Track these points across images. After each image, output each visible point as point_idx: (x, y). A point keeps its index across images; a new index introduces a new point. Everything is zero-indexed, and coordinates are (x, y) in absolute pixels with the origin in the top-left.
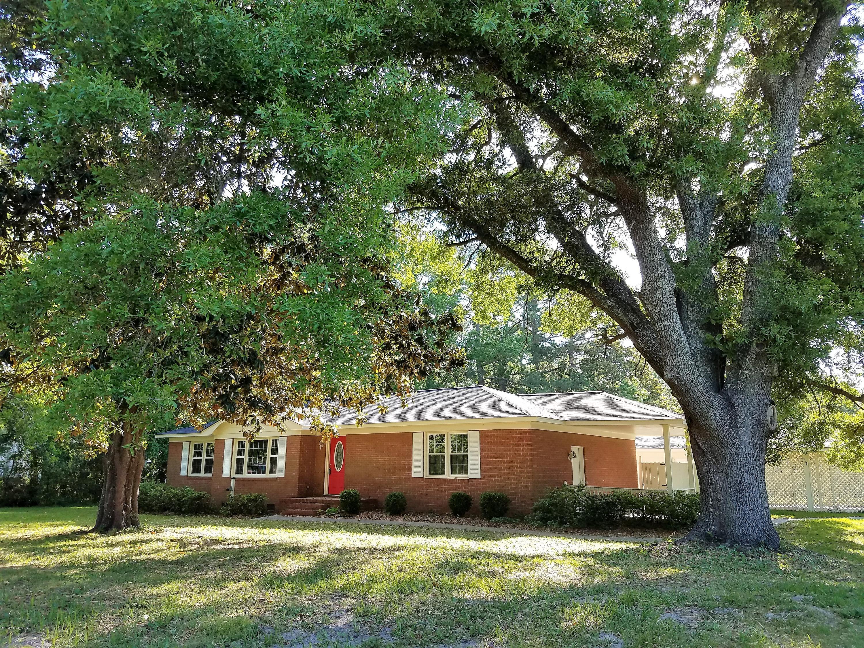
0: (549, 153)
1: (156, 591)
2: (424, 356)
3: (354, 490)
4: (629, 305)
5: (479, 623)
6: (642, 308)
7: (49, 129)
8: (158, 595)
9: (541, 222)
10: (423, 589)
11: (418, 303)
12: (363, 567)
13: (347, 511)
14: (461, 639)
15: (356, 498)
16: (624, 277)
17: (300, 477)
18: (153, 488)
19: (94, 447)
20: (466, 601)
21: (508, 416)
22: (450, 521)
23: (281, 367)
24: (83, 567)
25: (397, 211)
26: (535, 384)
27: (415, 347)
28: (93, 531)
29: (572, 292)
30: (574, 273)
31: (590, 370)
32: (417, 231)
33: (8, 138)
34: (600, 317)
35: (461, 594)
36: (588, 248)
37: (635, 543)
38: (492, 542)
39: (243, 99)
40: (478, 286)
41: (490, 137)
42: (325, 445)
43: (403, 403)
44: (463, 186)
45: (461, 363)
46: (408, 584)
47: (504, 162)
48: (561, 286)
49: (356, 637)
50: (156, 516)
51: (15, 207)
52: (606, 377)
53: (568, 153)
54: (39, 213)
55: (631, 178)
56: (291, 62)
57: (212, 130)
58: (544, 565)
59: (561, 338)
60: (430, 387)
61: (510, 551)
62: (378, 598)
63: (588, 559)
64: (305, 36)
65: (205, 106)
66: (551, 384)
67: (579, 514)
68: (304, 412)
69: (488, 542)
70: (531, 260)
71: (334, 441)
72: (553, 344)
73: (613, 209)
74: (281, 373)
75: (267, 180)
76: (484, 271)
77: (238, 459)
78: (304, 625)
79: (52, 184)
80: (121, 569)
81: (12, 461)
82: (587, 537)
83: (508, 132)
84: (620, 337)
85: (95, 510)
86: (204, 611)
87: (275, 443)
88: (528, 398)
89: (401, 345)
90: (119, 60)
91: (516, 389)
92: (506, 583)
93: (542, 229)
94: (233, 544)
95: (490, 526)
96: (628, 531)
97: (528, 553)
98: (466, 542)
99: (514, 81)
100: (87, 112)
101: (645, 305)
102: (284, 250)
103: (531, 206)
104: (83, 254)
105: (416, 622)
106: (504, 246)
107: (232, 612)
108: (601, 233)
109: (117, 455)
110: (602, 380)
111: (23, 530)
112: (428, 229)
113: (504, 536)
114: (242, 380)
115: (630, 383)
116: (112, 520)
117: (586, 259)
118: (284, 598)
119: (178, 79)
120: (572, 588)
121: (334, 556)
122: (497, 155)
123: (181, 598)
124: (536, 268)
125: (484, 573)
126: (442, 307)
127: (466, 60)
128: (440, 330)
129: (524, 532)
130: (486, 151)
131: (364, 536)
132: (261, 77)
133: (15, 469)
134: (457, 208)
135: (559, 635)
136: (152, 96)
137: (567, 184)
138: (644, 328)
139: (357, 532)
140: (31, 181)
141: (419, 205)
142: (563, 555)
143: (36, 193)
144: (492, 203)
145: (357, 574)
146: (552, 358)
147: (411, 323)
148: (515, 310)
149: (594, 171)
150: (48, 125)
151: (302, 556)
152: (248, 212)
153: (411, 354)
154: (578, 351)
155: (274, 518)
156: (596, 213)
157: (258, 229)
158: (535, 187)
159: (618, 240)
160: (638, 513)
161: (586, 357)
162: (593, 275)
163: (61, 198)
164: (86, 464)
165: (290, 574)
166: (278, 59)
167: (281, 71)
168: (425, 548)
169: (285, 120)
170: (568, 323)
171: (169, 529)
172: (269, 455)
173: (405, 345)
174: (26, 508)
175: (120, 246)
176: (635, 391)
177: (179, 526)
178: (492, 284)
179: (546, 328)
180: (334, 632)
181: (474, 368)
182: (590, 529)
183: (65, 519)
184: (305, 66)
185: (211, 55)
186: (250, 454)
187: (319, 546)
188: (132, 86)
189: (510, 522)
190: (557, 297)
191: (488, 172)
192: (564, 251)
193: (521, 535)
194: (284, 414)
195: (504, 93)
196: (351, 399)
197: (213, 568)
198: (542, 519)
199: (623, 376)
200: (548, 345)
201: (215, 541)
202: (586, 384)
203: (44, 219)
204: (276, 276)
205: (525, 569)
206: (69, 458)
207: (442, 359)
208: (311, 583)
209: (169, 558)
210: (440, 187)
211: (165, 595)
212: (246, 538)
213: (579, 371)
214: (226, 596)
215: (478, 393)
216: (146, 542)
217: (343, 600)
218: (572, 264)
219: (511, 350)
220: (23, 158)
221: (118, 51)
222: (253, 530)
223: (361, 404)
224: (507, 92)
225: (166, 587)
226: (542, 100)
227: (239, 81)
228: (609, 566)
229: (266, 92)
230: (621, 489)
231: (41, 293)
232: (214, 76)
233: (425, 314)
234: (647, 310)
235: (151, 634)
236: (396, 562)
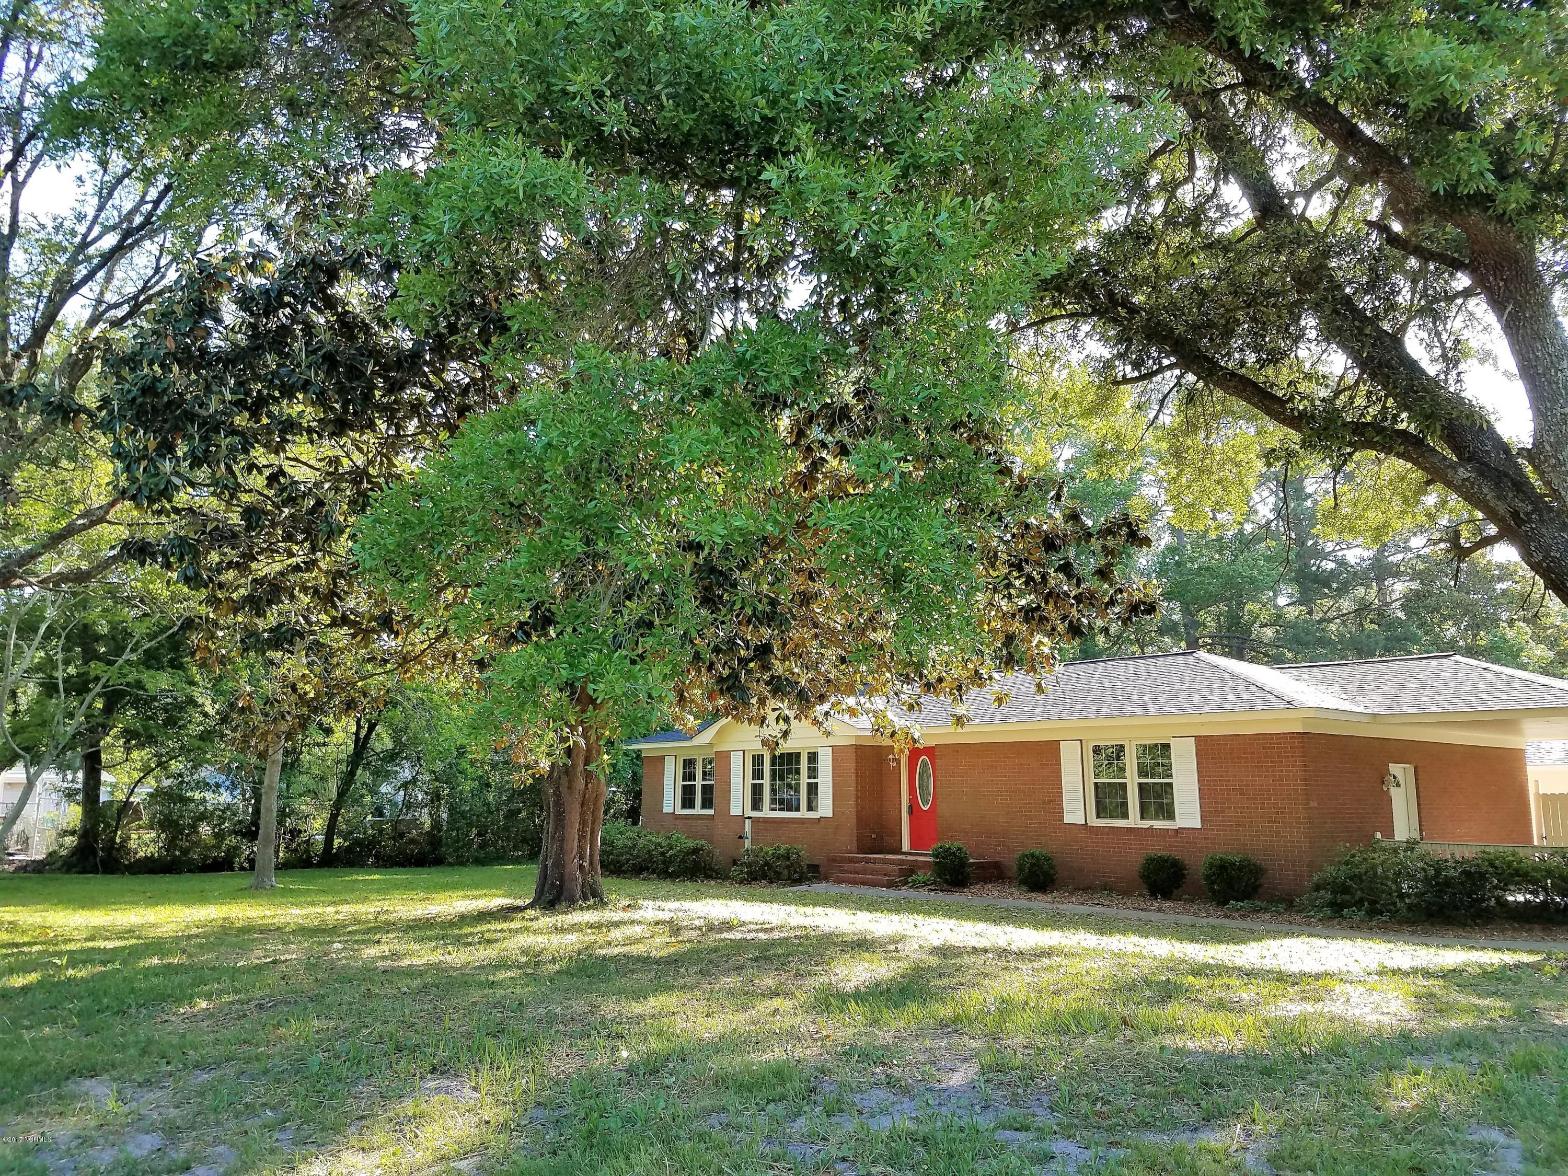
0: (1318, 185)
1: (637, 1008)
2: (1075, 598)
3: (957, 844)
4: (1506, 475)
5: (1218, 1096)
6: (1533, 478)
7: (431, 245)
8: (641, 1017)
9: (1309, 322)
10: (1103, 1028)
11: (1058, 497)
12: (986, 982)
13: (946, 881)
14: (1185, 1124)
15: (960, 859)
16: (1492, 418)
17: (859, 819)
18: (621, 833)
19: (528, 767)
20: (1190, 1053)
21: (1253, 709)
22: (1142, 904)
23: (816, 625)
24: (520, 967)
25: (1013, 327)
26: (1306, 645)
27: (1056, 579)
28: (531, 906)
29: (1382, 456)
30: (1385, 419)
31: (1423, 612)
32: (1053, 363)
33: (367, 266)
34: (1444, 503)
35: (1179, 1041)
36: (1413, 366)
37: (1531, 952)
38: (1232, 947)
39: (738, 156)
40: (1178, 455)
41: (1192, 167)
42: (898, 761)
43: (1039, 686)
44: (1143, 266)
45: (1151, 609)
46: (1074, 1017)
47: (1225, 211)
48: (1356, 447)
49: (984, 1108)
50: (627, 881)
51: (386, 379)
52: (1457, 624)
53: (1357, 179)
54: (423, 386)
55: (1500, 218)
56: (819, 77)
57: (689, 220)
58: (1342, 993)
59: (1358, 551)
60: (1088, 655)
61: (1269, 964)
62: (1020, 1039)
63: (1432, 982)
64: (839, 27)
65: (675, 176)
66: (1340, 642)
67: (1409, 896)
68: (858, 704)
69: (1223, 947)
70: (1292, 398)
71: (915, 754)
72: (1342, 563)
73: (1462, 281)
74: (816, 636)
75: (778, 298)
76: (1190, 427)
77: (754, 785)
78: (891, 1083)
79: (439, 336)
80: (580, 970)
81: (402, 793)
82: (1428, 940)
83: (1231, 152)
84: (1488, 541)
85: (533, 870)
86: (717, 1047)
87: (813, 757)
88: (1294, 671)
89: (1029, 579)
90: (533, 115)
91: (1266, 655)
92: (1267, 1023)
93: (1312, 334)
94: (756, 931)
95: (1226, 917)
96: (1514, 929)
97: (1307, 969)
98: (1177, 944)
99: (1242, 52)
100: (488, 207)
101: (1541, 474)
102: (811, 419)
103: (1284, 293)
104: (505, 449)
105: (1095, 1087)
106: (1233, 374)
107: (764, 1052)
108: (1438, 334)
109: (564, 780)
110: (1450, 631)
111: (424, 904)
112: (1075, 356)
113: (1254, 936)
114: (757, 648)
115: (1510, 634)
116: (561, 888)
117: (1411, 389)
118: (851, 1031)
119: (628, 133)
120: (1405, 1036)
121: (934, 961)
122: (1210, 198)
123: (678, 1024)
124: (1303, 414)
125: (1220, 1005)
126: (1106, 503)
127: (1139, 25)
128: (1104, 547)
129: (1294, 928)
130: (1186, 195)
131: (981, 926)
132: (767, 112)
133: (409, 805)
134: (1133, 310)
135: (1384, 1126)
136: (590, 170)
137: (1359, 244)
138: (1542, 521)
139: (968, 918)
140: (407, 334)
141: (1056, 312)
142: (1381, 973)
143: (415, 355)
144: (1204, 294)
145: (976, 994)
146: (1343, 590)
147: (1047, 536)
148: (1257, 498)
149: (1418, 211)
150: (430, 237)
151: (876, 957)
152: (756, 357)
153: (1050, 594)
154: (1397, 574)
155: (820, 887)
156: (1424, 295)
157: (773, 387)
158: (1292, 253)
159: (1474, 344)
160: (1535, 893)
161: (1415, 585)
162: (1427, 418)
163: (453, 359)
164: (517, 793)
165: (857, 988)
166: (795, 76)
167: (801, 96)
168: (1097, 953)
169: (813, 185)
170: (1373, 517)
171: (651, 903)
172: (804, 780)
173: (1038, 578)
174: (427, 870)
175: (563, 434)
176: (1521, 650)
177: (667, 898)
178: (1208, 451)
179: (1328, 530)
180: (946, 1096)
181: (1175, 617)
182: (1432, 925)
183: (487, 887)
184: (842, 82)
185: (680, 84)
186: (773, 778)
187: (903, 938)
188: (558, 155)
189: (1266, 910)
190: (1349, 467)
191: (1196, 233)
192: (1361, 375)
193: (1292, 935)
194: (826, 707)
195: (1218, 80)
196: (940, 680)
197: (726, 973)
198: (1332, 904)
199: (1495, 622)
200: (1331, 565)
201: (727, 926)
202: (1415, 640)
203: (430, 396)
204: (801, 467)
205: (1304, 999)
206: (488, 785)
207: (1112, 602)
208: (896, 1007)
209: (654, 953)
210: (1097, 272)
211: (653, 1017)
212: (776, 921)
213: (1401, 615)
214: (753, 1023)
215: (1187, 665)
216: (617, 924)
217: (955, 1039)
218: (1379, 399)
219: (1253, 580)
220: (394, 295)
221: (530, 98)
222: (787, 907)
223: (959, 688)
224: (1229, 74)
225: (654, 1003)
226: (1301, 82)
227: (728, 124)
228: (1479, 996)
229: (776, 139)
230: (1497, 847)
231: (439, 518)
232: (688, 121)
233: (1073, 517)
234: (1548, 483)
235: (634, 1082)
236: (1050, 977)
